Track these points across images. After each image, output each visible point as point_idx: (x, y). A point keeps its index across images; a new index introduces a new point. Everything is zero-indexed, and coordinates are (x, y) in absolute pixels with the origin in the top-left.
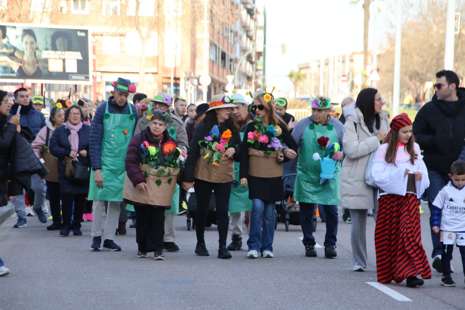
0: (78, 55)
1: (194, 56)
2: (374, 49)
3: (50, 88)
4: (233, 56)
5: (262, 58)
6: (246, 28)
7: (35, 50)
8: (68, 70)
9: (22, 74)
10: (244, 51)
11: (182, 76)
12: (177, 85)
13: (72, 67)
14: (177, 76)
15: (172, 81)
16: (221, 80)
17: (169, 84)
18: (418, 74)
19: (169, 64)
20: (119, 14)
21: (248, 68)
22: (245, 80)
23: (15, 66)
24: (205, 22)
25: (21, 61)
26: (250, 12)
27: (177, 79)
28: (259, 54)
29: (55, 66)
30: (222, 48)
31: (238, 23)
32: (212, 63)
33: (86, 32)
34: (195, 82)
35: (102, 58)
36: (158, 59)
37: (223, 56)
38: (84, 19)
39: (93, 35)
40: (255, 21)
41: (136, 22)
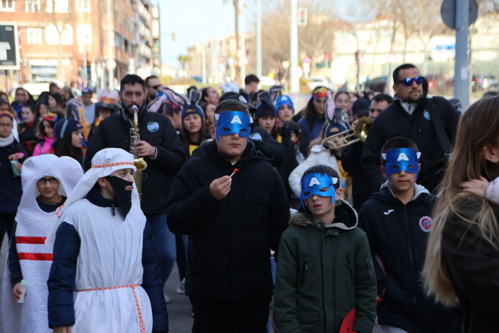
1: (102, 42)
4: (133, 42)
5: (157, 42)
6: (143, 20)
10: (142, 38)
11: (92, 59)
12: (89, 67)
13: (3, 56)
14: (89, 59)
15: (85, 65)
16: (125, 62)
17: (82, 67)
18: (278, 55)
19: (81, 50)
20: (40, 11)
22: (144, 60)
24: (109, 16)
26: (146, 6)
27: (89, 62)
28: (155, 40)
30: (126, 36)
31: (137, 16)
32: (117, 48)
33: (13, 27)
34: (104, 64)
35: (27, 48)
36: (73, 48)
37: (126, 43)
38: (11, 16)
39: (19, 29)
40: (151, 13)
41: (53, 17)
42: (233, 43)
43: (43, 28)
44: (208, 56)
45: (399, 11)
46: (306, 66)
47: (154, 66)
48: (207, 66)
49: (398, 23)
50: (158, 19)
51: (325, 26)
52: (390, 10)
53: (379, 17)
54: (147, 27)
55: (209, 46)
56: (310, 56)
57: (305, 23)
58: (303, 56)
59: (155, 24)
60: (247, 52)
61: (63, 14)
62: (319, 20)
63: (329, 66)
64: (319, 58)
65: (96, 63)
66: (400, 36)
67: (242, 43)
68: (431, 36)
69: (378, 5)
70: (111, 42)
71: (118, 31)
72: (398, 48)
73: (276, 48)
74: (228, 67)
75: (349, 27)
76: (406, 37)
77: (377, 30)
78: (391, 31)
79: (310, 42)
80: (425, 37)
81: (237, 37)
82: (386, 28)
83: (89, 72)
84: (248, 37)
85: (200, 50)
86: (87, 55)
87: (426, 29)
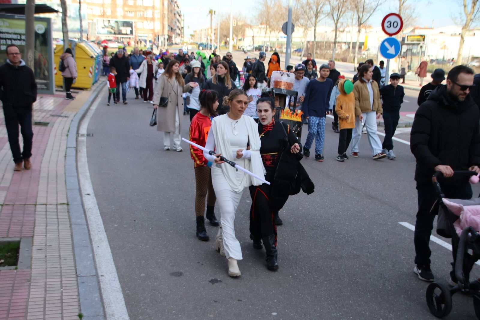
0: (130, 29)
1: (163, 28)
2: (213, 27)
3: (122, 38)
5: (183, 29)
6: (178, 21)
7: (118, 27)
8: (128, 33)
9: (115, 34)
10: (178, 27)
11: (160, 34)
12: (158, 37)
13: (129, 32)
16: (171, 35)
17: (156, 37)
18: (225, 35)
19: (156, 31)
21: (178, 31)
23: (113, 32)
24: (166, 19)
25: (114, 30)
26: (180, 16)
27: (158, 35)
28: (182, 28)
29: (124, 32)
30: (172, 26)
31: (176, 19)
32: (168, 31)
33: (132, 22)
34: (164, 36)
35: (137, 29)
36: (153, 30)
37: (172, 29)
38: (132, 18)
39: (135, 22)
40: (181, 18)
41: (146, 19)
42: (210, 30)
43: (143, 22)
44: (201, 34)
45: (268, 23)
46: (235, 40)
47: (182, 37)
48: (200, 38)
49: (268, 27)
50: (184, 20)
51: (242, 26)
52: (265, 22)
53: (261, 24)
54: (179, 23)
55: (201, 30)
56: (237, 36)
57: (235, 25)
58: (234, 36)
59: (182, 22)
60: (215, 34)
61: (150, 18)
62: (240, 24)
63: (243, 40)
64: (240, 37)
65: (161, 36)
66: (268, 31)
67: (213, 30)
68: (279, 33)
69: (261, 20)
70: (167, 28)
71: (169, 24)
72: (268, 35)
73: (225, 33)
74: (207, 39)
75: (251, 27)
76: (270, 32)
77: (260, 28)
78: (265, 30)
79: (237, 31)
80: (277, 32)
81: (211, 28)
82: (264, 28)
83: (158, 39)
84: (215, 28)
85: (198, 32)
86: (158, 33)
87: (277, 29)
